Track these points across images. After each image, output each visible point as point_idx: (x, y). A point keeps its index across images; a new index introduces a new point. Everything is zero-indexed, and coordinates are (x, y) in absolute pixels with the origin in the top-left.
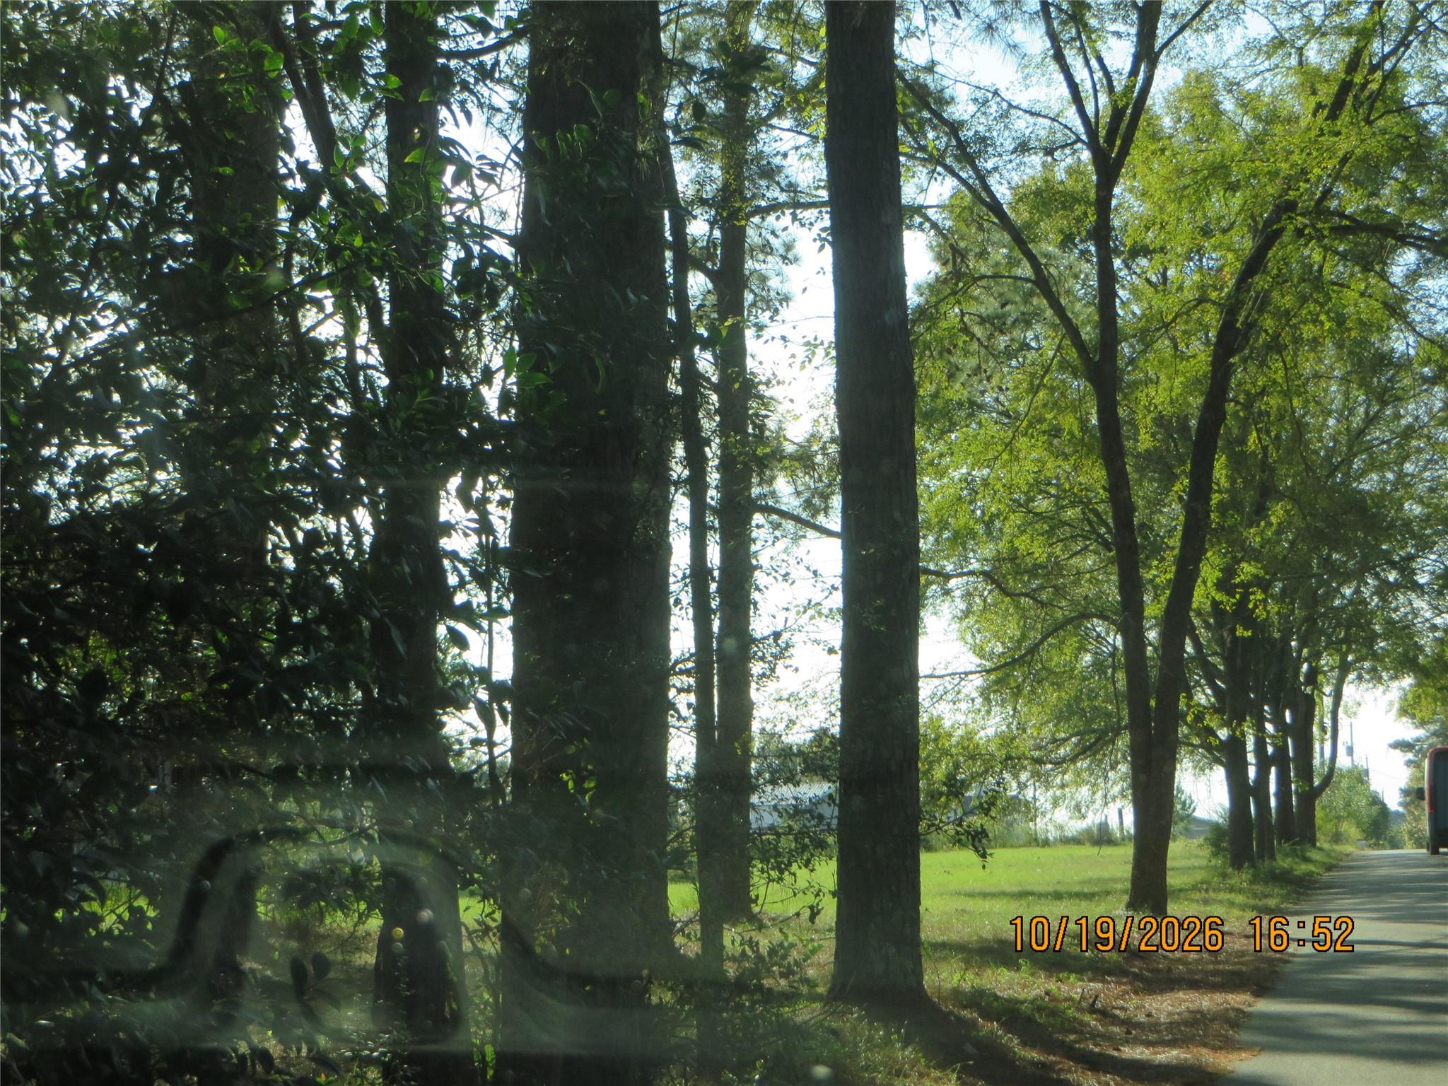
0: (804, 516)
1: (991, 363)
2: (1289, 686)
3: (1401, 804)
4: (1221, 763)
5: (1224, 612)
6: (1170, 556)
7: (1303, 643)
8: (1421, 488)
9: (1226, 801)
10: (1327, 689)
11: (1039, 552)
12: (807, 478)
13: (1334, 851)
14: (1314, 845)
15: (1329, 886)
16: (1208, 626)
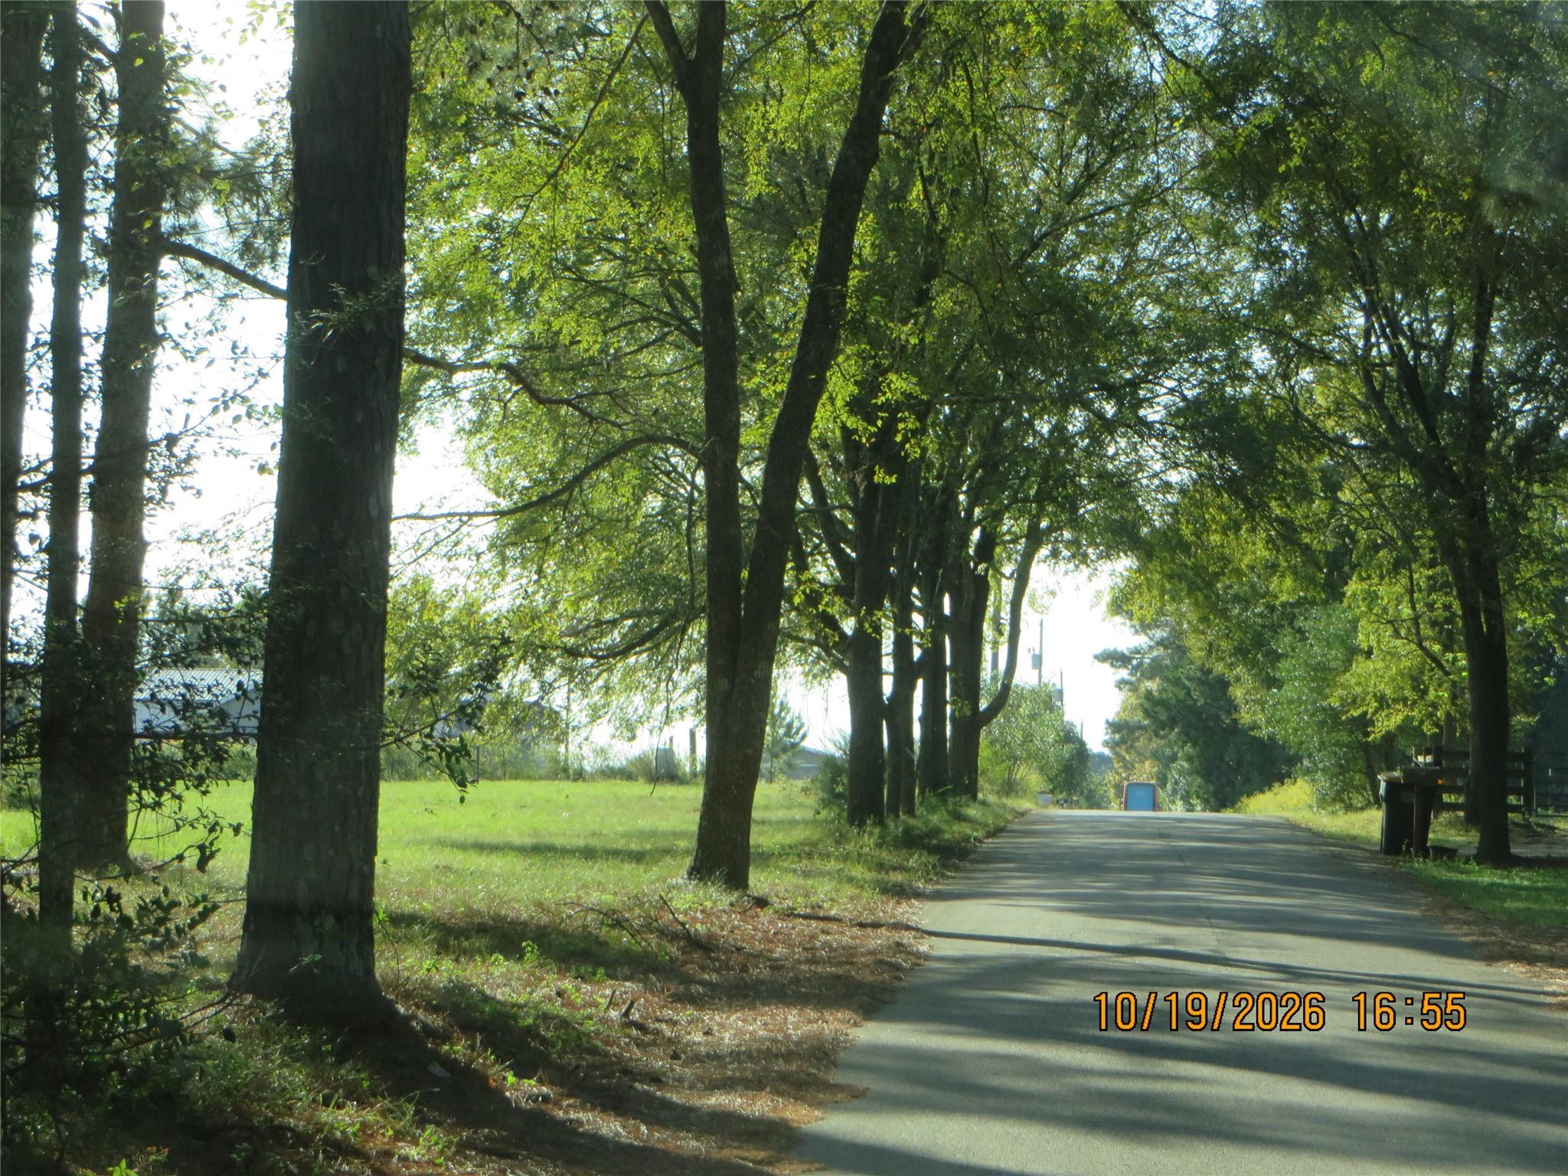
0: (240, 265)
1: (536, 53)
2: (950, 561)
3: (1106, 744)
4: (843, 669)
5: (859, 445)
6: (786, 357)
7: (975, 499)
8: (1161, 281)
9: (847, 728)
10: (1008, 569)
11: (589, 343)
12: (247, 207)
13: (1004, 806)
14: (974, 797)
15: (990, 858)
16: (836, 466)
